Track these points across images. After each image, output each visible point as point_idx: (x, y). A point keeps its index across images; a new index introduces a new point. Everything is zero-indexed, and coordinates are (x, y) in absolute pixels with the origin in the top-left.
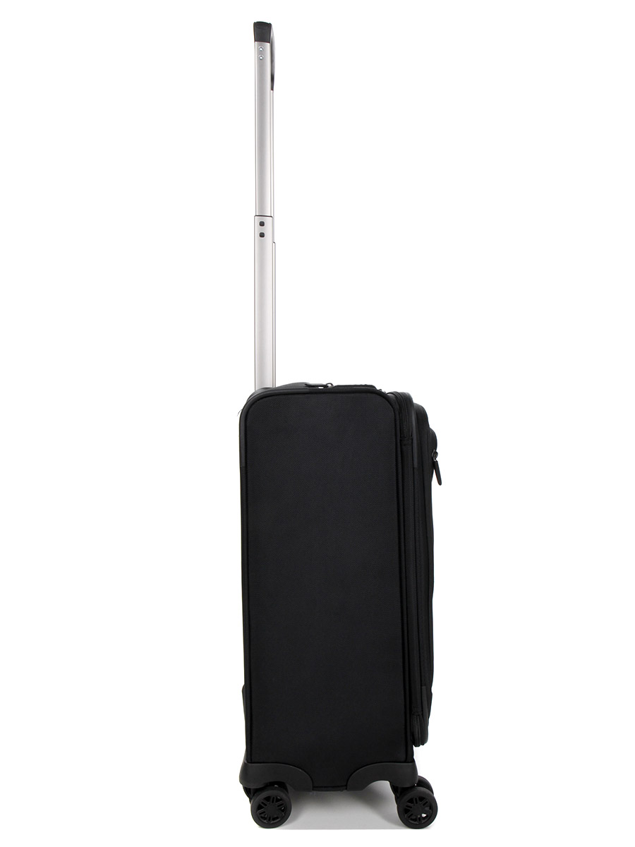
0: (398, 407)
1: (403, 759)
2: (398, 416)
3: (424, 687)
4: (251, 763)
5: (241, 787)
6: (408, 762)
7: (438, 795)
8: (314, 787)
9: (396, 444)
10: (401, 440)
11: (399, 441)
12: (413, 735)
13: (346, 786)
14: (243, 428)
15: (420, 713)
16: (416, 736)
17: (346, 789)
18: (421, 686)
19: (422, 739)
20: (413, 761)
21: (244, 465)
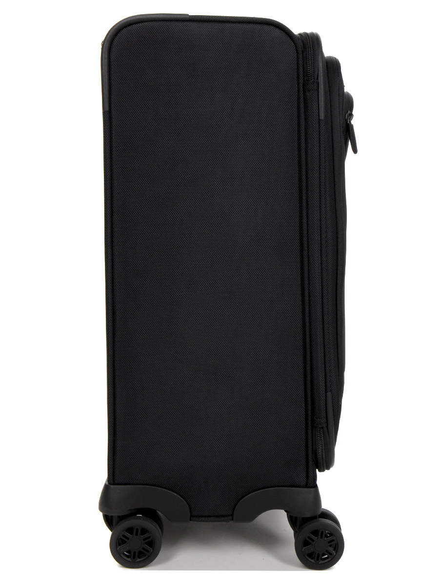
0: (302, 44)
1: (303, 483)
2: (301, 56)
3: (329, 394)
4: (114, 484)
5: (101, 515)
6: (309, 487)
7: (346, 532)
8: (192, 516)
9: (299, 90)
10: (304, 85)
11: (301, 85)
12: (315, 453)
13: (232, 515)
14: (106, 61)
15: (325, 426)
16: (319, 457)
17: (232, 520)
18: (326, 392)
19: (326, 462)
20: (316, 486)
21: (107, 109)
